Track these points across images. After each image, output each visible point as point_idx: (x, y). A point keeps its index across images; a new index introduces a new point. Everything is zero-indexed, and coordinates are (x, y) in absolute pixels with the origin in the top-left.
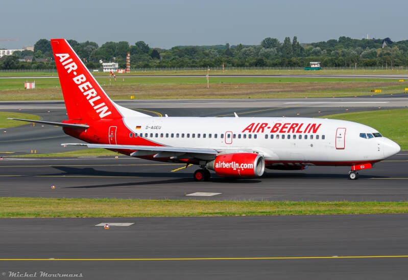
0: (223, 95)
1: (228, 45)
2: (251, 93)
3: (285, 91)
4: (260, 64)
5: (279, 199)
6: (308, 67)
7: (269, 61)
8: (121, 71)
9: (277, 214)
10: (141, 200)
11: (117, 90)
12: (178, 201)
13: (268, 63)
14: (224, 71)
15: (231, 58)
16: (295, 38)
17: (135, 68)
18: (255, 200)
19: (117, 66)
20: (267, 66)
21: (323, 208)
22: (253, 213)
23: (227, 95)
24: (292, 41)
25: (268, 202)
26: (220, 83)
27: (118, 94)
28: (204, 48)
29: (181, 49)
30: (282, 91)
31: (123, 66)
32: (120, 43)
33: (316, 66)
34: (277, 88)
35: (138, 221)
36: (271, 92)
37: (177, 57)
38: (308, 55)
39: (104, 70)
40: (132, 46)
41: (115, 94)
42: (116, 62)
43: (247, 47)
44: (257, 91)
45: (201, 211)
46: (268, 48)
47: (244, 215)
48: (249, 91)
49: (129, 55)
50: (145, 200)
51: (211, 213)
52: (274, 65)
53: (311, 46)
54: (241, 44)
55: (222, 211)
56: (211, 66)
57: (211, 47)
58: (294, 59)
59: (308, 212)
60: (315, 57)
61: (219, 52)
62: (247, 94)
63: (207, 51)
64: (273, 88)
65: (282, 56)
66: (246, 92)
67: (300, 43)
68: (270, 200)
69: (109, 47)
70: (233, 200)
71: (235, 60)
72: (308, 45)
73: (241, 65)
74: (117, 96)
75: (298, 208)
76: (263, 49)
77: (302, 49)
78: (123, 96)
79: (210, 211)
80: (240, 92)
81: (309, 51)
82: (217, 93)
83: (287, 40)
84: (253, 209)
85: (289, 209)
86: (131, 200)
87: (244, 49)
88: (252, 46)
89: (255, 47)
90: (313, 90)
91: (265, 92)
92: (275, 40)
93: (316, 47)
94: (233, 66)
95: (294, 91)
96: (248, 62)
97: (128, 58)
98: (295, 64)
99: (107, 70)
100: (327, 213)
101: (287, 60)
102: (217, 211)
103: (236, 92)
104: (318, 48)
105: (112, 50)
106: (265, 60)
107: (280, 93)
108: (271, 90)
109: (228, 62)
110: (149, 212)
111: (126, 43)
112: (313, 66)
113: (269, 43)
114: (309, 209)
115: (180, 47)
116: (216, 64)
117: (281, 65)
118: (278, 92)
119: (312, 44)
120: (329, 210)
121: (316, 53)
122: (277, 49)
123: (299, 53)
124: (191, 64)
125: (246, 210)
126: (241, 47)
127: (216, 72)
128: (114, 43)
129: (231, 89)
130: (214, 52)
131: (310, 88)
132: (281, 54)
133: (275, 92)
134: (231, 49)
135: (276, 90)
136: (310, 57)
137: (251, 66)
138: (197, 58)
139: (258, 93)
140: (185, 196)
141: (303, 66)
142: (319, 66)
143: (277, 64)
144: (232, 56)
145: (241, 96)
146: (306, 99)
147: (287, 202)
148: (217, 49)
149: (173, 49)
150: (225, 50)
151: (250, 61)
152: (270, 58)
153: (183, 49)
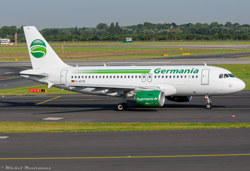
0: (71, 58)
1: (76, 28)
2: (88, 57)
3: (109, 56)
4: (95, 39)
5: (98, 121)
6: (125, 41)
7: (101, 37)
8: (12, 44)
9: (96, 131)
10: (15, 122)
11: (8, 56)
12: (37, 123)
13: (100, 39)
14: (74, 44)
15: (78, 35)
16: (117, 23)
17: (20, 42)
18: (83, 122)
19: (9, 40)
20: (99, 40)
21: (124, 127)
22: (82, 130)
23: (73, 58)
24: (115, 25)
25: (91, 123)
26: (71, 51)
27: (8, 58)
28: (62, 30)
29: (48, 30)
30: (107, 56)
31: (12, 41)
32: (12, 27)
33: (130, 40)
34: (104, 54)
35: (12, 135)
36: (101, 56)
37: (46, 35)
38: (125, 34)
39: (1, 43)
40: (18, 29)
41: (7, 58)
42: (9, 38)
43: (88, 29)
44: (92, 55)
45: (50, 129)
46: (101, 29)
47: (76, 131)
48: (87, 56)
49: (16, 34)
50: (17, 122)
51: (56, 130)
52: (104, 40)
53: (127, 28)
54: (84, 27)
55: (63, 129)
56: (66, 40)
57: (66, 29)
58: (116, 36)
59: (115, 130)
60: (129, 35)
61: (71, 32)
62: (86, 57)
63: (64, 32)
64: (102, 54)
65: (109, 34)
66: (85, 56)
67: (120, 26)
68: (92, 122)
69: (5, 29)
70: (70, 122)
71: (81, 37)
72: (125, 27)
73: (84, 40)
74: (7, 59)
75: (109, 127)
76: (98, 30)
77: (121, 30)
78: (11, 59)
79: (56, 129)
80: (82, 56)
81: (125, 31)
82: (68, 57)
83: (112, 24)
84: (82, 128)
85: (104, 127)
86: (9, 122)
87: (86, 30)
88: (91, 28)
89: (93, 29)
90: (126, 55)
91: (97, 56)
92: (105, 25)
93: (130, 28)
94: (79, 40)
95: (115, 55)
96: (88, 38)
97: (16, 36)
98: (116, 39)
99: (3, 43)
100: (127, 130)
101: (112, 36)
102: (60, 129)
103: (79, 56)
104: (131, 29)
105: (6, 31)
106: (98, 36)
107: (106, 57)
108: (101, 55)
109: (76, 38)
110: (19, 130)
111: (15, 27)
112: (128, 40)
113: (101, 26)
114: (116, 128)
115: (48, 29)
116: (69, 39)
117: (108, 39)
118: (105, 56)
119: (128, 27)
120: (128, 128)
121: (130, 33)
122: (106, 30)
123: (120, 32)
124: (54, 39)
125: (77, 128)
126: (84, 29)
127: (68, 44)
128: (8, 27)
129: (77, 54)
130: (68, 32)
131: (124, 53)
132: (108, 33)
133: (103, 56)
134: (79, 30)
135: (104, 55)
136: (126, 35)
137: (90, 40)
138: (58, 36)
139: (93, 56)
140: (41, 120)
141: (122, 40)
142: (131, 40)
143: (105, 39)
144: (79, 34)
145: (82, 59)
146: (122, 60)
147: (103, 123)
148: (70, 30)
149: (43, 30)
150: (74, 31)
151: (90, 38)
152: (102, 36)
153: (49, 30)
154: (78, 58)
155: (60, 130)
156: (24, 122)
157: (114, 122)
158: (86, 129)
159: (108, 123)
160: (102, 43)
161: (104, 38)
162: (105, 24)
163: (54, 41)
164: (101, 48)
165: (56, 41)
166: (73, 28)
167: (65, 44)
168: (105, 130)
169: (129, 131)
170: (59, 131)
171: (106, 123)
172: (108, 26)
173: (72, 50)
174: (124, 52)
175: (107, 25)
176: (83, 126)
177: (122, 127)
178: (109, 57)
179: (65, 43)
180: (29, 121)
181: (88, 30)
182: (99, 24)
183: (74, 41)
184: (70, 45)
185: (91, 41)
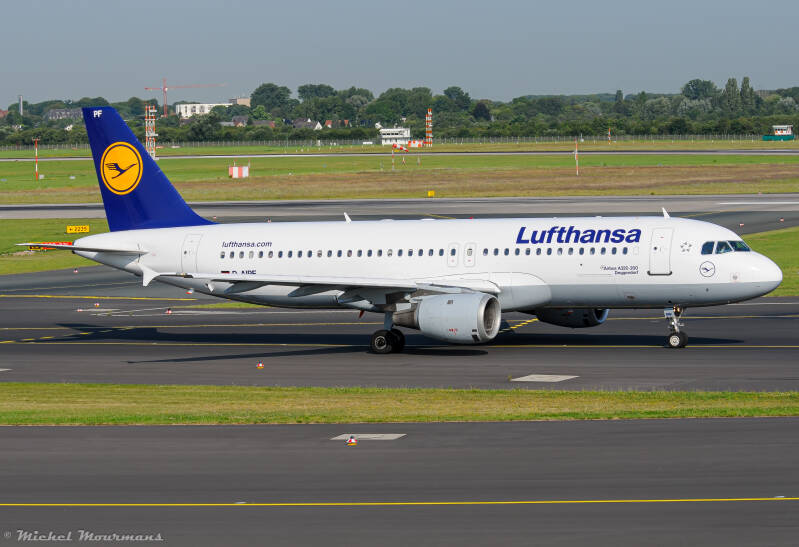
0: (604, 188)
1: (619, 93)
2: (656, 185)
3: (721, 181)
4: (678, 129)
5: (685, 387)
6: (769, 135)
7: (695, 124)
8: (416, 144)
9: (679, 416)
10: (424, 390)
11: (404, 180)
12: (494, 391)
13: (694, 128)
14: (612, 144)
15: (625, 117)
16: (746, 81)
17: (443, 137)
18: (640, 389)
19: (407, 133)
20: (691, 133)
21: (766, 405)
22: (635, 413)
23: (610, 188)
24: (739, 86)
25: (664, 393)
26: (602, 164)
27: (404, 188)
28: (573, 100)
29: (531, 100)
30: (715, 181)
31: (419, 135)
32: (416, 90)
33: (785, 133)
34: (706, 175)
35: (414, 430)
36: (695, 182)
37: (523, 116)
38: (771, 113)
39: (383, 142)
40: (437, 97)
41: (400, 188)
42: (406, 127)
43: (655, 97)
44: (668, 180)
45: (537, 411)
46: (694, 98)
47: (616, 418)
48: (653, 181)
49: (430, 113)
50: (431, 390)
51: (554, 415)
52: (706, 132)
53: (777, 96)
54: (643, 93)
55: (576, 411)
56: (586, 133)
57: (588, 99)
58: (743, 120)
59: (739, 413)
60: (783, 116)
61: (603, 106)
62: (649, 187)
63: (580, 106)
64: (699, 175)
65: (722, 114)
66: (648, 182)
67: (755, 90)
68: (668, 389)
69: (394, 98)
70: (597, 390)
71: (631, 123)
72: (771, 92)
73: (643, 132)
74: (402, 191)
75: (720, 405)
76: (686, 100)
77: (759, 101)
78: (413, 192)
79: (553, 410)
80: (637, 183)
81: (772, 103)
82: (592, 185)
83: (732, 83)
84: (635, 406)
85: (702, 406)
86: (406, 389)
87: (649, 102)
88: (665, 96)
89: (670, 97)
90: (775, 178)
91: (683, 183)
92: (708, 85)
93: (785, 96)
94: (628, 133)
95: (738, 181)
96: (655, 125)
97: (428, 119)
98: (744, 128)
99: (388, 142)
100: (775, 413)
101: (730, 122)
102: (567, 410)
103: (628, 184)
104: (790, 99)
105: (399, 103)
106: (688, 121)
107: (712, 184)
108: (697, 179)
109: (619, 126)
110: (437, 413)
111: (427, 90)
112: (779, 133)
113: (697, 89)
114: (742, 406)
115: (530, 97)
116: (596, 129)
117: (718, 131)
118: (709, 182)
119: (779, 92)
120: (778, 408)
121: (785, 109)
122: (711, 101)
123: (754, 107)
124: (549, 130)
125: (620, 407)
126: (643, 96)
127: (594, 144)
128: (404, 91)
129: (620, 177)
130: (592, 106)
131: (768, 175)
132: (719, 110)
133: (703, 182)
134: (626, 101)
135: (705, 178)
136: (774, 116)
137: (661, 132)
138: (561, 118)
139: (671, 184)
140: (508, 381)
141: (760, 133)
142: (789, 132)
143: (710, 130)
144: (628, 114)
145: (637, 191)
146: (760, 195)
147: (701, 393)
148: (599, 101)
149: (515, 101)
150: (614, 103)
151: (661, 124)
152: (698, 118)
153: (534, 101)
154: (626, 187)
155: (564, 415)
156: (454, 388)
157: (735, 388)
158: (648, 410)
159: (717, 393)
160: (699, 142)
161: (707, 125)
162: (709, 83)
163: (550, 135)
164: (695, 156)
165: (554, 135)
166: (607, 94)
167: (583, 144)
168: (706, 414)
169: (781, 417)
170: (564, 418)
171: (711, 393)
172: (718, 88)
173: (605, 165)
174: (768, 171)
175: (715, 84)
176: (639, 400)
177: (760, 405)
178: (718, 185)
179: (582, 140)
180: (467, 387)
181: (654, 100)
182: (691, 82)
183: (613, 134)
184: (600, 148)
185: (664, 136)
